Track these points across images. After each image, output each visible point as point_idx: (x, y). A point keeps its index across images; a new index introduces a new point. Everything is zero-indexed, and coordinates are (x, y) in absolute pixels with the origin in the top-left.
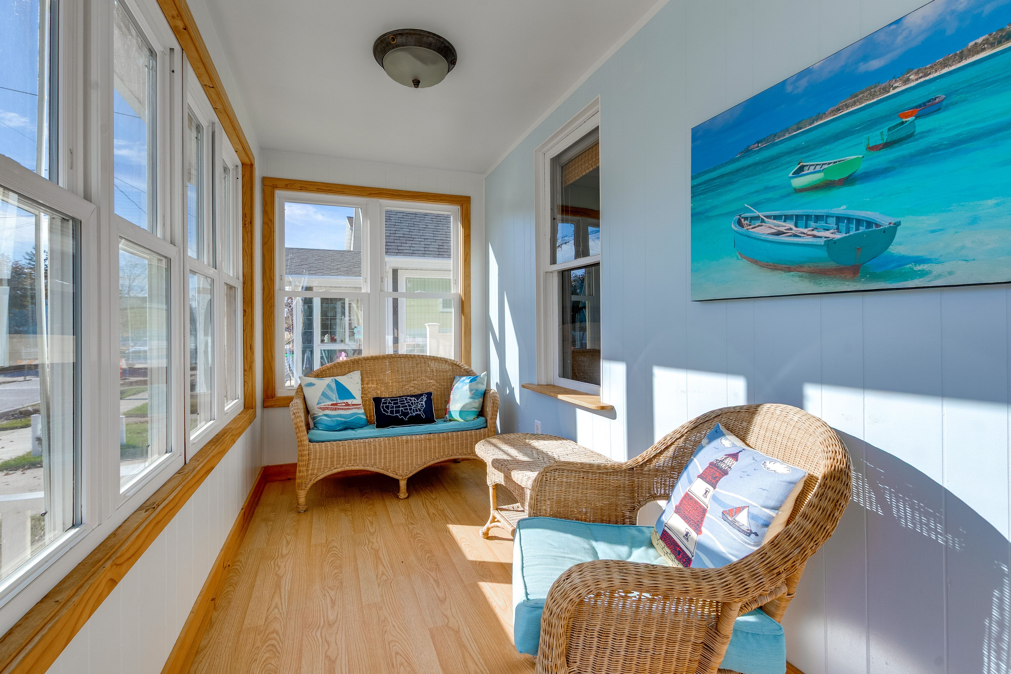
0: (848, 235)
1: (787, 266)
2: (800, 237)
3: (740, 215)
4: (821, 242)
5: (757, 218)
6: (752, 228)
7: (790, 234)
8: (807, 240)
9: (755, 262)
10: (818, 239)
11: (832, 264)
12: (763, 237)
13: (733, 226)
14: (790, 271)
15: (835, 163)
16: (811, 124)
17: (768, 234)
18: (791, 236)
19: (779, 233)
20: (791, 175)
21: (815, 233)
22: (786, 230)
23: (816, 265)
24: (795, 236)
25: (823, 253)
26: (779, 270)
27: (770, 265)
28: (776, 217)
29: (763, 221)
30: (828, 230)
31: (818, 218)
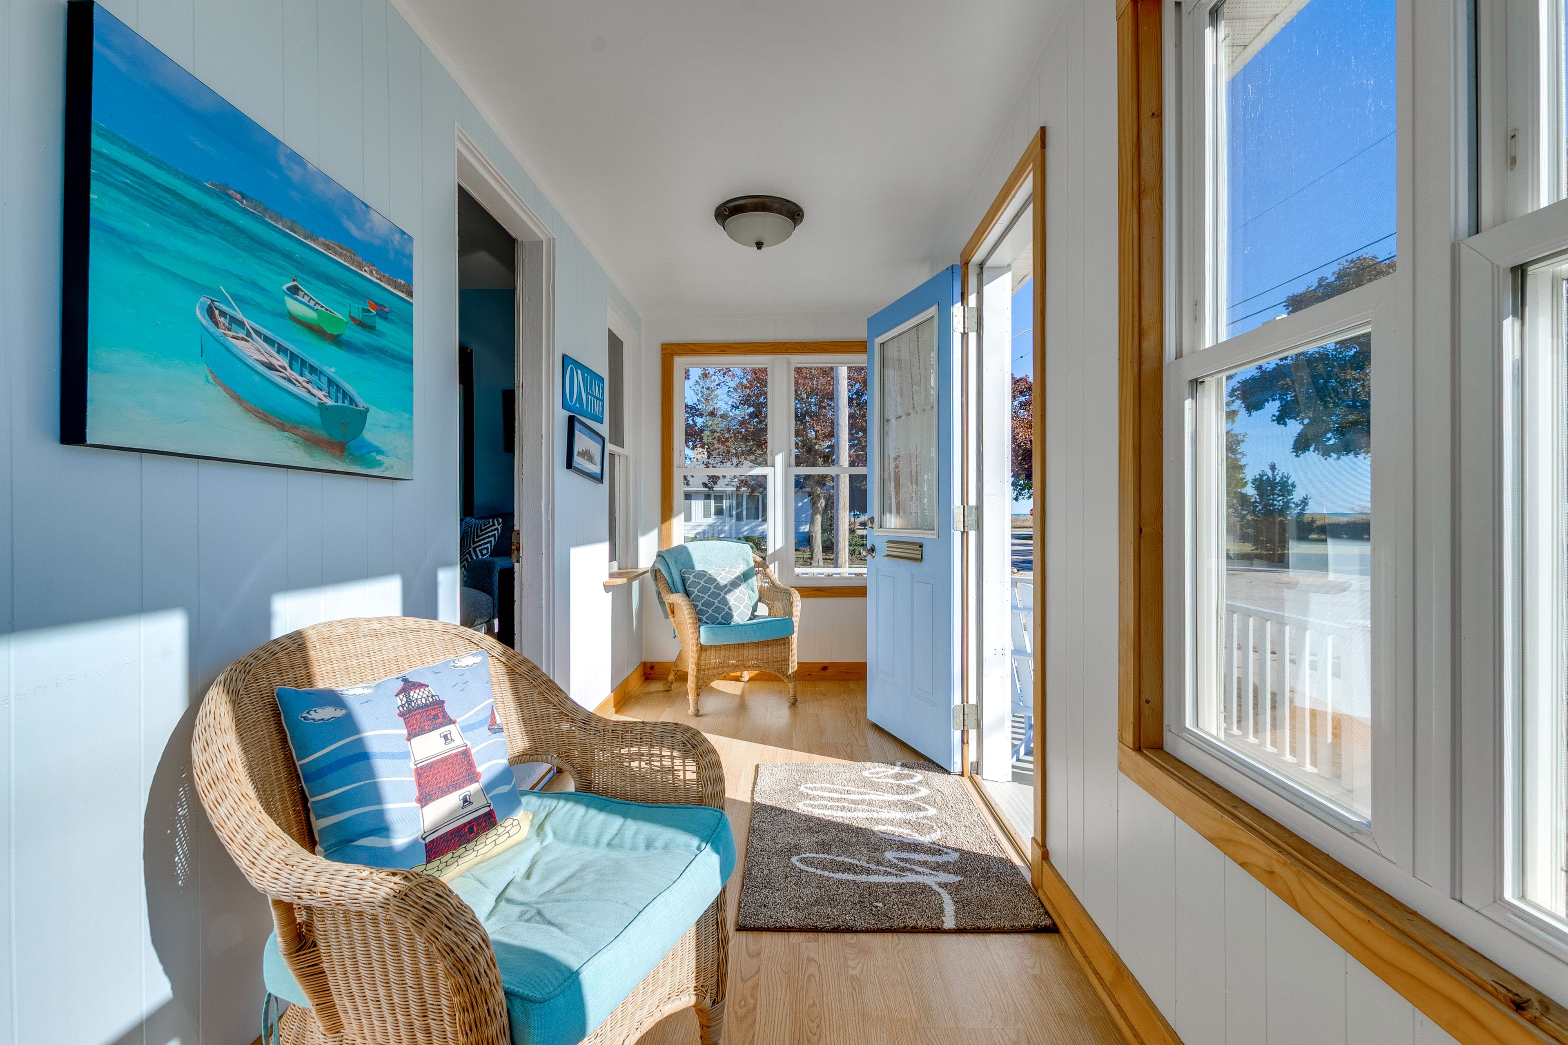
0: (336, 404)
1: (281, 421)
2: (295, 385)
3: (212, 301)
4: (315, 402)
5: (241, 324)
6: (233, 337)
7: (284, 375)
8: (299, 392)
9: (238, 399)
10: (312, 398)
11: (323, 434)
12: (250, 361)
13: (198, 312)
14: (284, 430)
15: (326, 309)
16: (306, 238)
17: (257, 360)
18: (285, 378)
19: (270, 367)
20: (285, 287)
21: (309, 386)
22: (279, 366)
23: (311, 430)
24: (289, 380)
25: (315, 417)
26: (272, 424)
27: (259, 413)
28: (267, 340)
29: (249, 334)
30: (321, 390)
31: (313, 370)
